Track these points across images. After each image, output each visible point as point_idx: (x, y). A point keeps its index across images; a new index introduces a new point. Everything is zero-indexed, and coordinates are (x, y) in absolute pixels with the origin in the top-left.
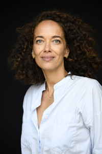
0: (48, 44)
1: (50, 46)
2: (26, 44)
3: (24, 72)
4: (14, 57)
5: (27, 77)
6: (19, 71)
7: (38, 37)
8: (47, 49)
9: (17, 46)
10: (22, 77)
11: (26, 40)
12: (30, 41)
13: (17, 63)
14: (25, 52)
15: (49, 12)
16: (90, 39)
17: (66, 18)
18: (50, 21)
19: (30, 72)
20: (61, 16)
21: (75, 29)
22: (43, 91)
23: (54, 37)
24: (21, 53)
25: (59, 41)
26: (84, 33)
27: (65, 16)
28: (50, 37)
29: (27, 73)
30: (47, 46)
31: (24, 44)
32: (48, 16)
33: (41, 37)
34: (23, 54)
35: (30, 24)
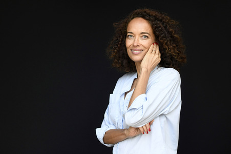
0: (136, 39)
1: (138, 41)
2: (122, 37)
3: (120, 61)
4: (112, 48)
5: (122, 65)
6: (116, 60)
7: (129, 32)
8: (135, 44)
9: (115, 39)
10: (118, 66)
11: (122, 34)
12: (124, 35)
13: (114, 54)
14: (121, 44)
15: (140, 10)
16: (176, 36)
17: (154, 16)
18: (140, 19)
19: (125, 62)
20: (151, 14)
21: (160, 27)
22: (135, 79)
23: (142, 33)
24: (117, 45)
25: (147, 37)
26: (171, 30)
27: (154, 15)
28: (139, 33)
29: (122, 62)
30: (136, 42)
31: (120, 37)
32: (139, 14)
33: (131, 33)
34: (119, 46)
35: (125, 20)
